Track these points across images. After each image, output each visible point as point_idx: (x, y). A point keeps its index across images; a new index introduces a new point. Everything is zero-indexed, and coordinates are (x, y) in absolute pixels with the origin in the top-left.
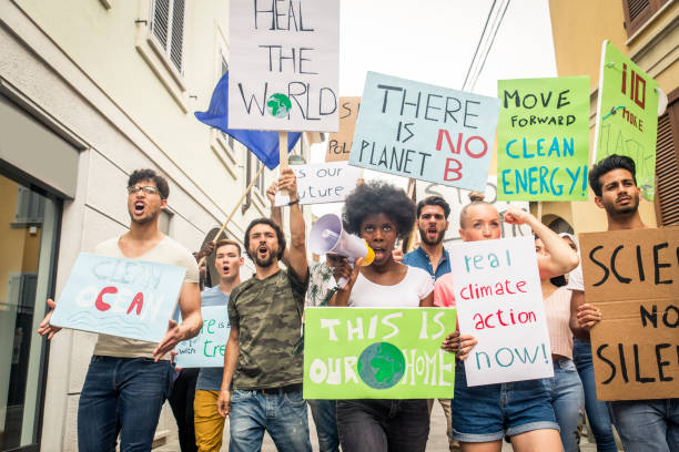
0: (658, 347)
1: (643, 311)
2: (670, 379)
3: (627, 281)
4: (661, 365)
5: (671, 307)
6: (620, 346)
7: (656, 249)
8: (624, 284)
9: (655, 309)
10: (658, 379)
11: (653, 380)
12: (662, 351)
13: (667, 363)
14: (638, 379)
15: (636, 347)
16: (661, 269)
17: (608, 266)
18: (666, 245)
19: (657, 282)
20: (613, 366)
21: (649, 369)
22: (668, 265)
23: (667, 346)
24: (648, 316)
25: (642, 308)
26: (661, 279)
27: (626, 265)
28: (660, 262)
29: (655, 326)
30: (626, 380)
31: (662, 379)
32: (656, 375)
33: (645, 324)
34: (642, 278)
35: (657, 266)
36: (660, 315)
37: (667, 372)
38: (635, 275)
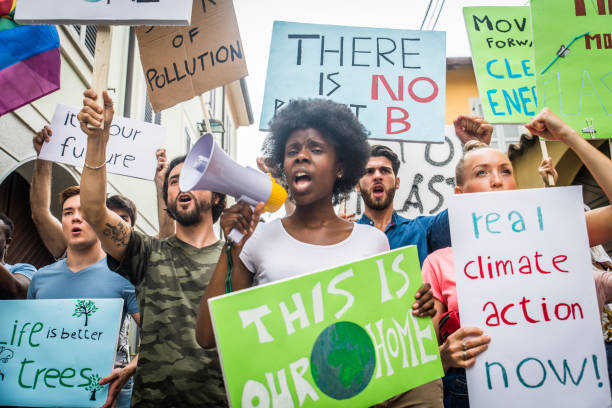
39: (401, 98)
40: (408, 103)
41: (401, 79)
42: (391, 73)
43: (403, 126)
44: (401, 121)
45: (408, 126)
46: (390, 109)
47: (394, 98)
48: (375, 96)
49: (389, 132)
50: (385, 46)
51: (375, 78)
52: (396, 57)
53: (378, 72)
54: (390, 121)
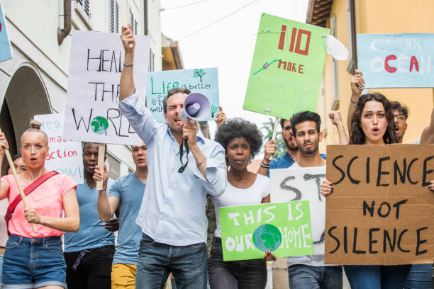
0: (371, 231)
1: (365, 205)
2: (376, 252)
3: (357, 182)
4: (371, 242)
5: (385, 203)
6: (345, 228)
7: (381, 160)
8: (355, 185)
9: (373, 204)
10: (368, 252)
11: (364, 252)
12: (374, 233)
13: (376, 242)
14: (354, 251)
15: (356, 229)
16: (382, 176)
17: (345, 171)
18: (388, 158)
19: (378, 184)
20: (338, 242)
21: (363, 244)
22: (388, 173)
23: (377, 229)
24: (368, 208)
25: (365, 202)
26: (381, 183)
28: (382, 171)
29: (372, 215)
30: (346, 251)
31: (371, 252)
32: (367, 250)
33: (365, 213)
34: (368, 181)
35: (380, 173)
36: (376, 207)
37: (374, 247)
38: (362, 178)
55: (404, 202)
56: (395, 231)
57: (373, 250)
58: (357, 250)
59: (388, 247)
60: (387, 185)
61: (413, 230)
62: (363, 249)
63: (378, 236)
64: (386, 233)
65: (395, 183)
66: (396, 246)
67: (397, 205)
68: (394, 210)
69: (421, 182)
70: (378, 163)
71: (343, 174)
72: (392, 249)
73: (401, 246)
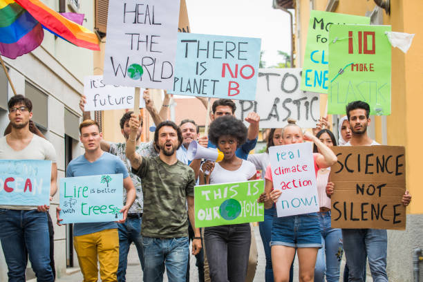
0: (363, 204)
1: (358, 187)
2: (366, 220)
3: (352, 171)
4: (363, 213)
5: (371, 185)
6: (345, 203)
7: (368, 156)
8: (350, 173)
9: (363, 186)
10: (360, 220)
11: (358, 220)
12: (364, 206)
13: (366, 212)
14: (351, 219)
15: (352, 204)
16: (369, 167)
17: (343, 163)
18: (372, 155)
19: (366, 173)
20: (340, 212)
21: (357, 214)
22: (372, 165)
23: (367, 204)
24: (360, 189)
25: (357, 185)
26: (368, 171)
27: (352, 164)
28: (369, 163)
29: (363, 194)
30: (346, 219)
31: (363, 219)
32: (360, 217)
33: (358, 192)
34: (359, 170)
35: (367, 165)
36: (366, 189)
37: (365, 216)
38: (356, 169)
39: (236, 77)
40: (239, 79)
41: (237, 65)
42: (232, 62)
43: (236, 92)
44: (235, 89)
45: (238, 92)
46: (230, 82)
47: (233, 76)
48: (223, 75)
49: (229, 95)
50: (230, 47)
51: (224, 65)
52: (235, 53)
53: (225, 61)
54: (230, 89)
55: (384, 185)
56: (378, 205)
57: (365, 217)
58: (353, 218)
59: (374, 216)
60: (372, 173)
61: (391, 205)
62: (357, 218)
63: (368, 208)
64: (373, 206)
65: (378, 172)
66: (380, 216)
67: (380, 187)
68: (377, 190)
69: (395, 173)
70: (365, 158)
71: (342, 166)
72: (377, 218)
73: (384, 216)
